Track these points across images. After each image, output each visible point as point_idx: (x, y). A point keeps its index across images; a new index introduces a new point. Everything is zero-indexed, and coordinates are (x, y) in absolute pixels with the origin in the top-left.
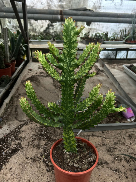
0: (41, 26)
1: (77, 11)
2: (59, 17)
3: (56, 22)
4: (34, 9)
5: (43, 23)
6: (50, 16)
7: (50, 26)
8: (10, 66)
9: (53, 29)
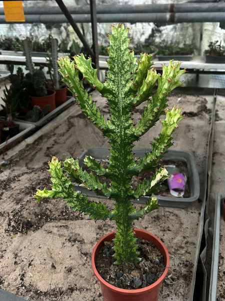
0: (142, 32)
1: (201, 4)
2: (168, 15)
3: (165, 25)
4: (129, 5)
5: (144, 27)
6: (153, 15)
7: (155, 32)
8: (53, 93)
9: (160, 37)
